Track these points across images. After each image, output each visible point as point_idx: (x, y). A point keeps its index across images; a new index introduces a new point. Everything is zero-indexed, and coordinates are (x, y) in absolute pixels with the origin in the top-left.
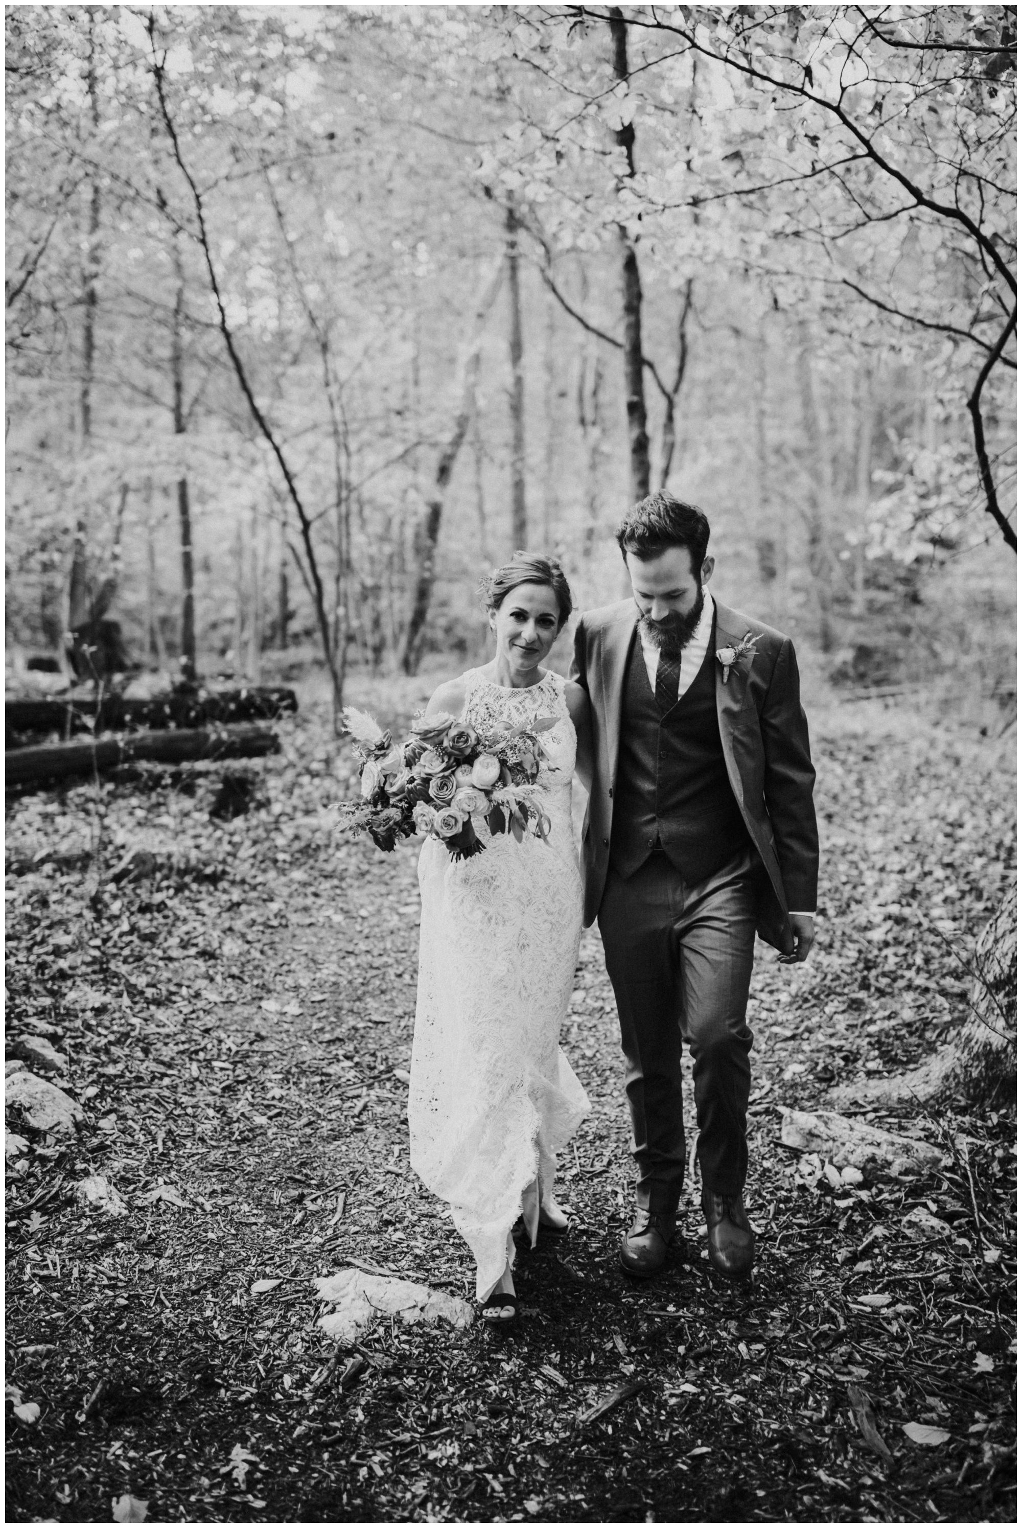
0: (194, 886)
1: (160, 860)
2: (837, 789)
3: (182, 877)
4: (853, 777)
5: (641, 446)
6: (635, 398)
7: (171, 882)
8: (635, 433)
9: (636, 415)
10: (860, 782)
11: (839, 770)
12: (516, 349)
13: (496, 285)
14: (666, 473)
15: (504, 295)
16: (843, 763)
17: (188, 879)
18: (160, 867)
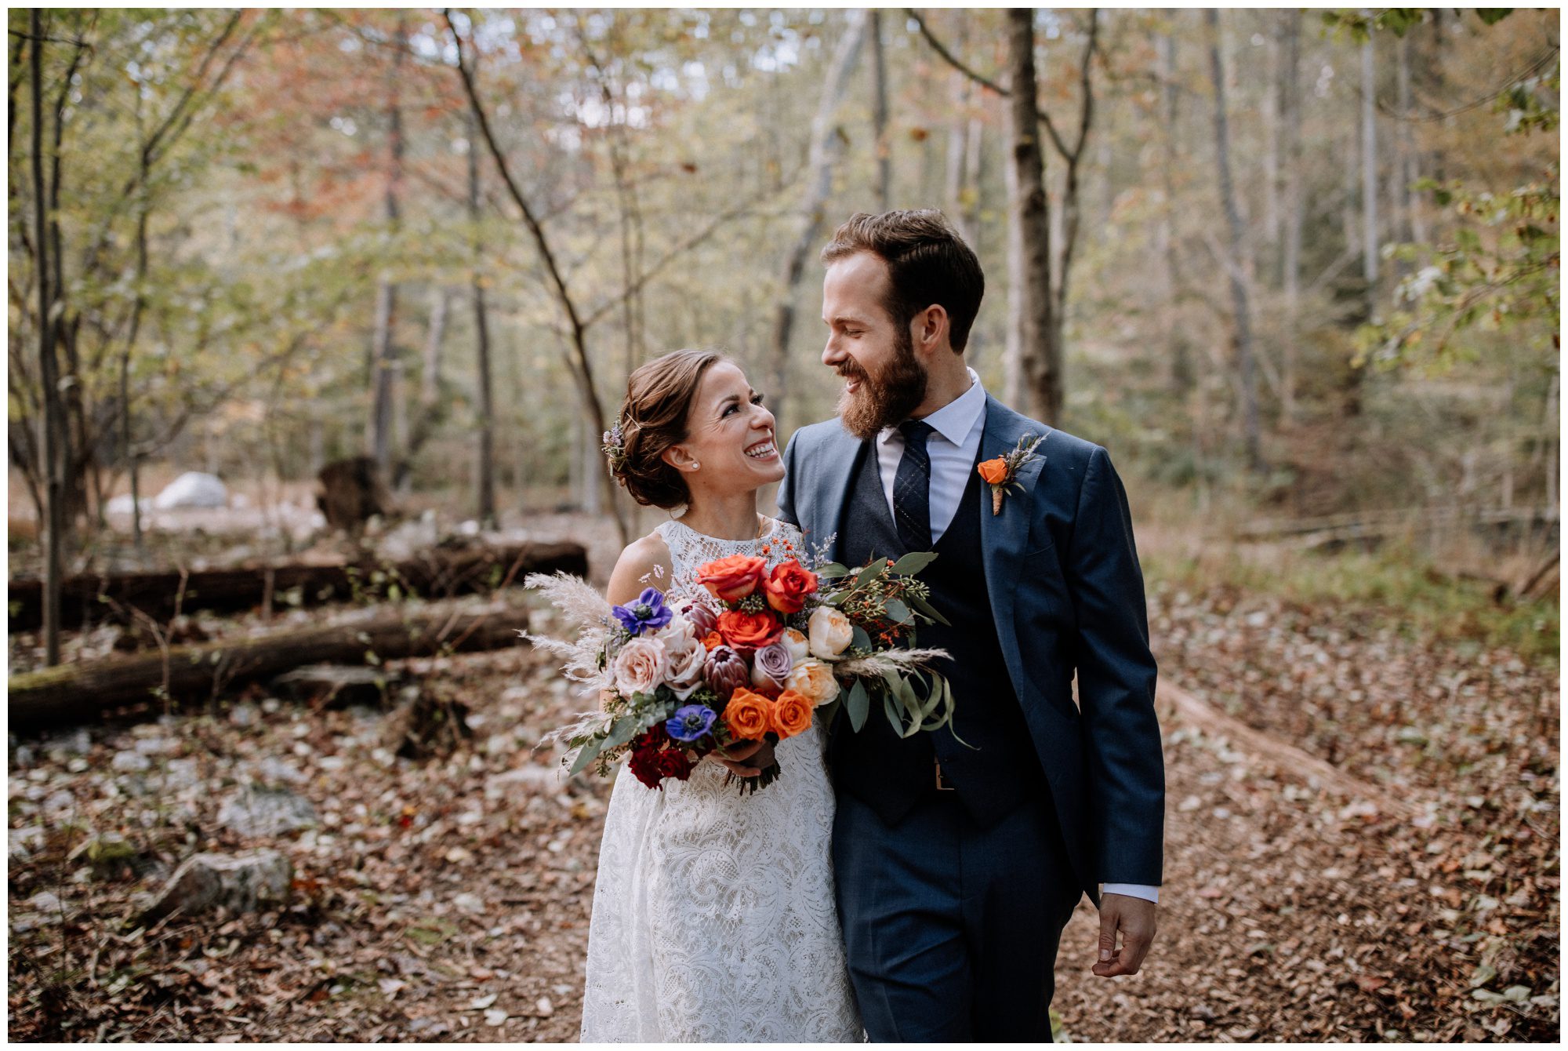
0: (275, 934)
1: (227, 883)
2: (1326, 692)
3: (261, 914)
4: (1344, 668)
5: (1036, 208)
6: (1027, 140)
7: (238, 925)
8: (1028, 188)
9: (1029, 163)
10: (1355, 675)
11: (1322, 657)
12: (881, 117)
13: (858, 48)
14: (1067, 257)
15: (868, 59)
16: (1325, 642)
17: (268, 919)
18: (224, 897)
